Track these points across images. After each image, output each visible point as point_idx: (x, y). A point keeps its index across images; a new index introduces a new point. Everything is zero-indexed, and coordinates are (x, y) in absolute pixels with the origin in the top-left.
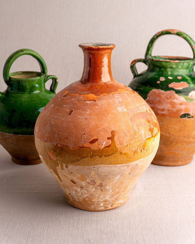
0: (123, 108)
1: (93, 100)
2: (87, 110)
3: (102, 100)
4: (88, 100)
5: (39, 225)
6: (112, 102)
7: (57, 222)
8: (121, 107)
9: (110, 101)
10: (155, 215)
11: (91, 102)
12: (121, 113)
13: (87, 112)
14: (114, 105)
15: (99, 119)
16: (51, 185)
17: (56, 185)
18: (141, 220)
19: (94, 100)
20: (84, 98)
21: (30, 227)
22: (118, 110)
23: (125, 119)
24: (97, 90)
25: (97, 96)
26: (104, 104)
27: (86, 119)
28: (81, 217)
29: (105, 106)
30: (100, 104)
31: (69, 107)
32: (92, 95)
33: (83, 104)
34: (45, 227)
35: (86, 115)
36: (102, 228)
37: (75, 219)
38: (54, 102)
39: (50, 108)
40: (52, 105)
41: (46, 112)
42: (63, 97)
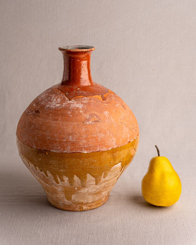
5: (16, 241)
7: (36, 237)
10: (139, 228)
16: (32, 196)
17: (38, 196)
18: (124, 234)
21: (6, 243)
28: (61, 232)
34: (22, 243)
36: (82, 243)
37: (54, 234)
38: (104, 109)
39: (106, 116)
40: (105, 113)
41: (106, 121)
42: (105, 101)
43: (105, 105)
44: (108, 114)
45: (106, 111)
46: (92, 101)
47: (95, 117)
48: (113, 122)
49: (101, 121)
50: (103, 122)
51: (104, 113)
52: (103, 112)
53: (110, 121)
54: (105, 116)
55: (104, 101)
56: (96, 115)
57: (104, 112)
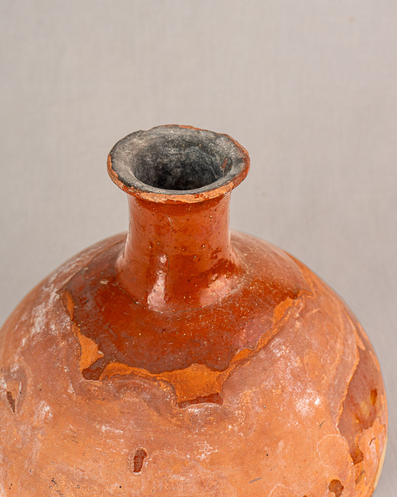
0: (310, 395)
1: (210, 398)
2: (198, 448)
3: (242, 390)
4: (192, 402)
6: (273, 386)
8: (305, 396)
9: (268, 384)
11: (207, 409)
12: (310, 420)
13: (201, 454)
14: (285, 395)
15: (247, 472)
19: (212, 396)
20: (175, 393)
22: (300, 411)
23: (325, 437)
24: (208, 340)
25: (218, 373)
26: (250, 405)
27: (202, 483)
29: (257, 413)
30: (238, 409)
31: (123, 436)
32: (199, 372)
33: (178, 423)
35: (199, 467)
38: (50, 394)
39: (35, 417)
40: (43, 406)
41: (22, 428)
42: (83, 379)
43: (66, 389)
44: (46, 418)
45: (50, 403)
46: (63, 344)
47: (20, 388)
48: (34, 451)
49: (18, 413)
50: (15, 420)
51: (39, 403)
52: (41, 399)
53: (31, 440)
54: (32, 414)
55: (84, 377)
56: (24, 385)
57: (43, 402)
